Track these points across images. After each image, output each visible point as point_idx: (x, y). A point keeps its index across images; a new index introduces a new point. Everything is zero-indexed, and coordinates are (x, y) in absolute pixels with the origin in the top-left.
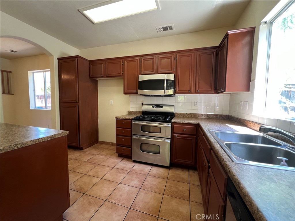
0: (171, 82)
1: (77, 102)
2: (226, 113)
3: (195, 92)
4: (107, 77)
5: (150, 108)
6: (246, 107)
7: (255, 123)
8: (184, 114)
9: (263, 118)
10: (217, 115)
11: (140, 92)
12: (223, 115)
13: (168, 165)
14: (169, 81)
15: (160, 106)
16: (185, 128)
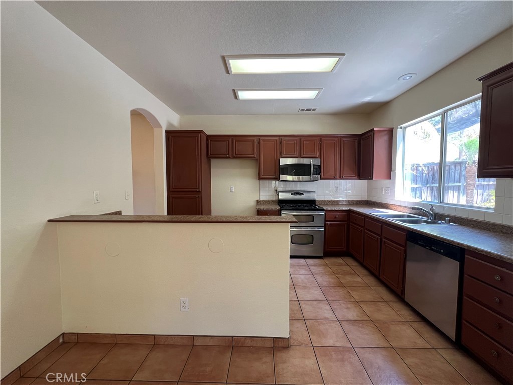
0: (317, 167)
1: (199, 192)
2: (365, 198)
3: (340, 178)
4: (234, 158)
5: (288, 196)
6: (388, 193)
7: (398, 205)
8: (325, 200)
9: (405, 202)
10: (357, 201)
11: (282, 177)
12: (363, 200)
13: (322, 255)
14: (315, 167)
15: (300, 193)
16: (337, 214)
